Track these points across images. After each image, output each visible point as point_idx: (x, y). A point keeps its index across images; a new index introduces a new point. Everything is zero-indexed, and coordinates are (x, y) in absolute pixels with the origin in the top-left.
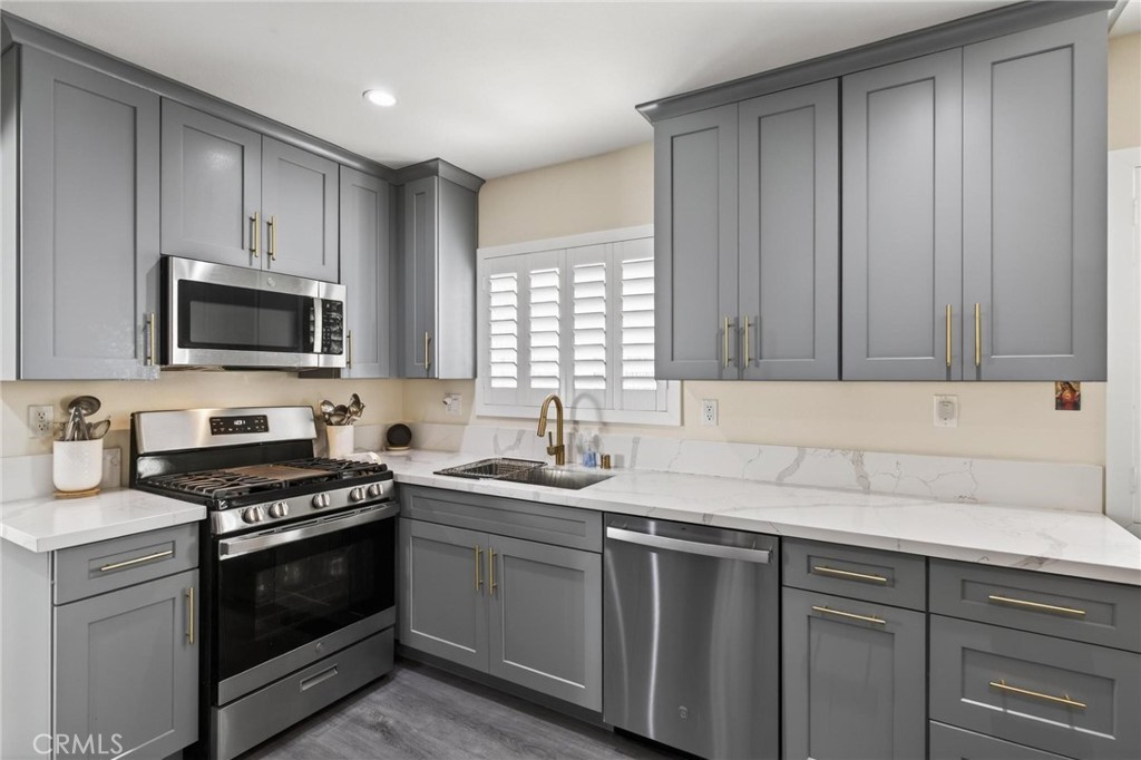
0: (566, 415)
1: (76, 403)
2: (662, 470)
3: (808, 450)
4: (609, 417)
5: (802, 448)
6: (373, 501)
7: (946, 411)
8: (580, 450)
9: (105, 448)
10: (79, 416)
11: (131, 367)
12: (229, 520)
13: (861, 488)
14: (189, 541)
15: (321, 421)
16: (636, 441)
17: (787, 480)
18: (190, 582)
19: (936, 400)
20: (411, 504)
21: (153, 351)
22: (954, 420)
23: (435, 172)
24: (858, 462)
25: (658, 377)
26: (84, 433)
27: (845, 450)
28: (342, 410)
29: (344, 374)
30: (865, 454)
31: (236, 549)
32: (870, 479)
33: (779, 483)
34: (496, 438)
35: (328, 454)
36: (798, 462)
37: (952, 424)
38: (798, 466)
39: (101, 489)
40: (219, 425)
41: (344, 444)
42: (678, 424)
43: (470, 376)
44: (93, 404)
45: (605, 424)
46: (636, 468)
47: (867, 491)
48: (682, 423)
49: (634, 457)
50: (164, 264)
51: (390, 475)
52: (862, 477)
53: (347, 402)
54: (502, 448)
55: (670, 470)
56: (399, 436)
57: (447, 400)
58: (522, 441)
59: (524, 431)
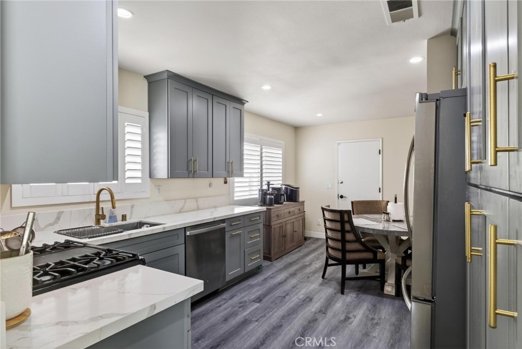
3: (187, 200)
13: (197, 209)
16: (132, 207)
17: (182, 211)
22: (211, 188)
24: (197, 202)
30: (199, 199)
32: (199, 206)
38: (185, 206)
49: (132, 214)
54: (42, 226)
58: (61, 218)
59: (63, 212)
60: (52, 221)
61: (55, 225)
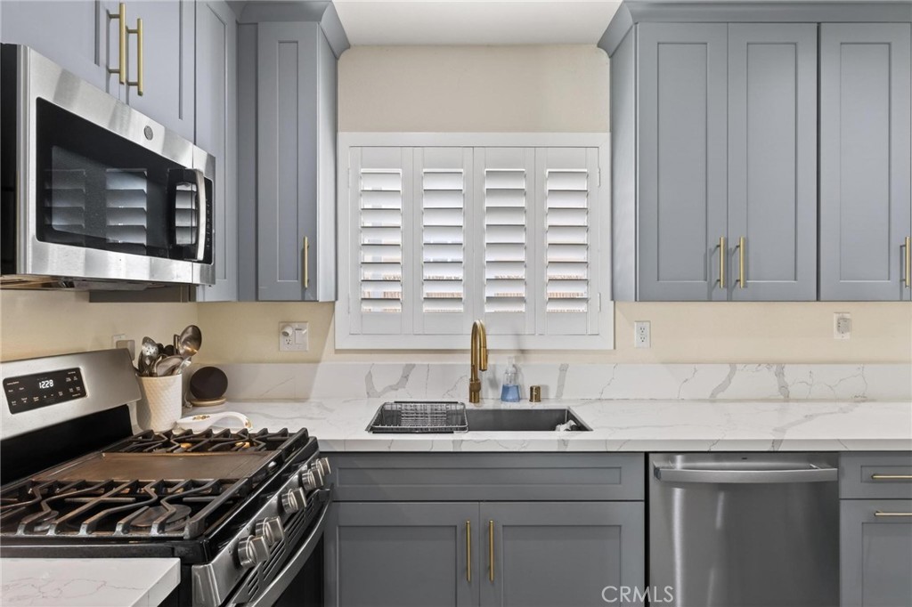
2: (594, 398)
3: (738, 365)
4: (529, 344)
5: (733, 365)
7: (843, 325)
8: (493, 383)
13: (782, 397)
16: (563, 369)
17: (719, 396)
19: (835, 317)
22: (848, 333)
24: (780, 374)
27: (769, 364)
30: (787, 366)
32: (789, 388)
33: (713, 400)
34: (369, 377)
36: (729, 378)
37: (847, 336)
38: (730, 382)
42: (612, 348)
43: (333, 299)
45: (523, 351)
46: (563, 397)
47: (787, 399)
48: (615, 348)
49: (561, 386)
52: (783, 388)
54: (379, 388)
55: (603, 397)
57: (289, 331)
58: (410, 378)
59: (414, 366)
60: (394, 382)
61: (400, 390)
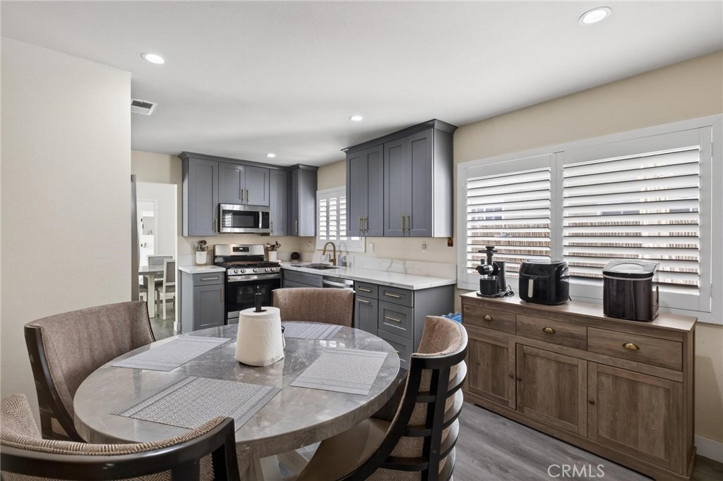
0: (336, 249)
1: (201, 242)
3: (394, 260)
5: (392, 259)
6: (273, 273)
9: (207, 254)
10: (201, 246)
11: (211, 233)
12: (231, 272)
13: (405, 272)
14: (222, 277)
15: (267, 250)
16: (354, 258)
17: (389, 270)
18: (222, 287)
19: (422, 243)
20: (286, 275)
21: (217, 229)
22: (426, 250)
23: (299, 168)
24: (405, 264)
25: (347, 236)
26: (203, 250)
27: (402, 260)
28: (274, 246)
29: (271, 235)
31: (232, 279)
32: (407, 270)
33: (387, 271)
35: (268, 259)
36: (391, 264)
38: (391, 266)
39: (206, 265)
40: (236, 249)
41: (273, 257)
42: (364, 251)
43: (313, 235)
44: (205, 242)
45: (348, 252)
46: (354, 267)
47: (406, 274)
48: (366, 251)
49: (354, 263)
50: (219, 205)
51: (280, 266)
52: (405, 269)
53: (274, 244)
56: (296, 257)
